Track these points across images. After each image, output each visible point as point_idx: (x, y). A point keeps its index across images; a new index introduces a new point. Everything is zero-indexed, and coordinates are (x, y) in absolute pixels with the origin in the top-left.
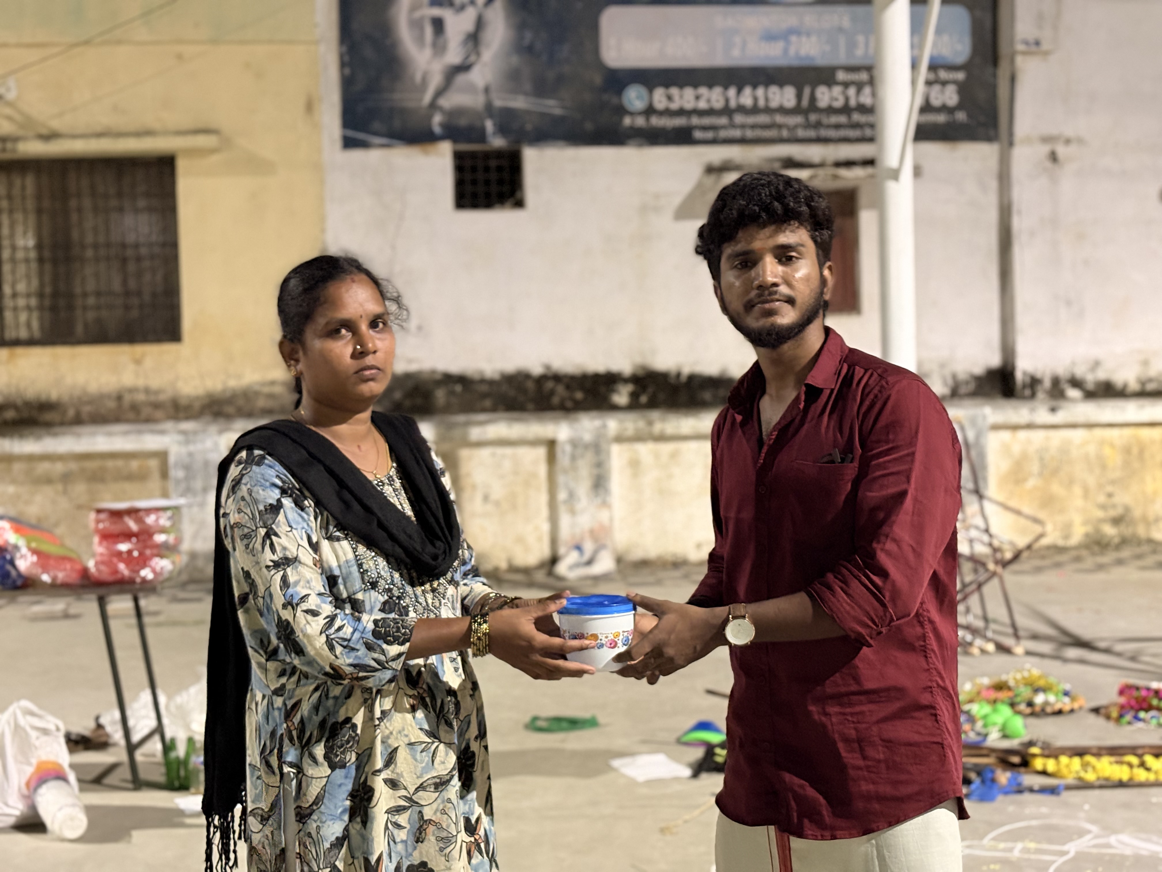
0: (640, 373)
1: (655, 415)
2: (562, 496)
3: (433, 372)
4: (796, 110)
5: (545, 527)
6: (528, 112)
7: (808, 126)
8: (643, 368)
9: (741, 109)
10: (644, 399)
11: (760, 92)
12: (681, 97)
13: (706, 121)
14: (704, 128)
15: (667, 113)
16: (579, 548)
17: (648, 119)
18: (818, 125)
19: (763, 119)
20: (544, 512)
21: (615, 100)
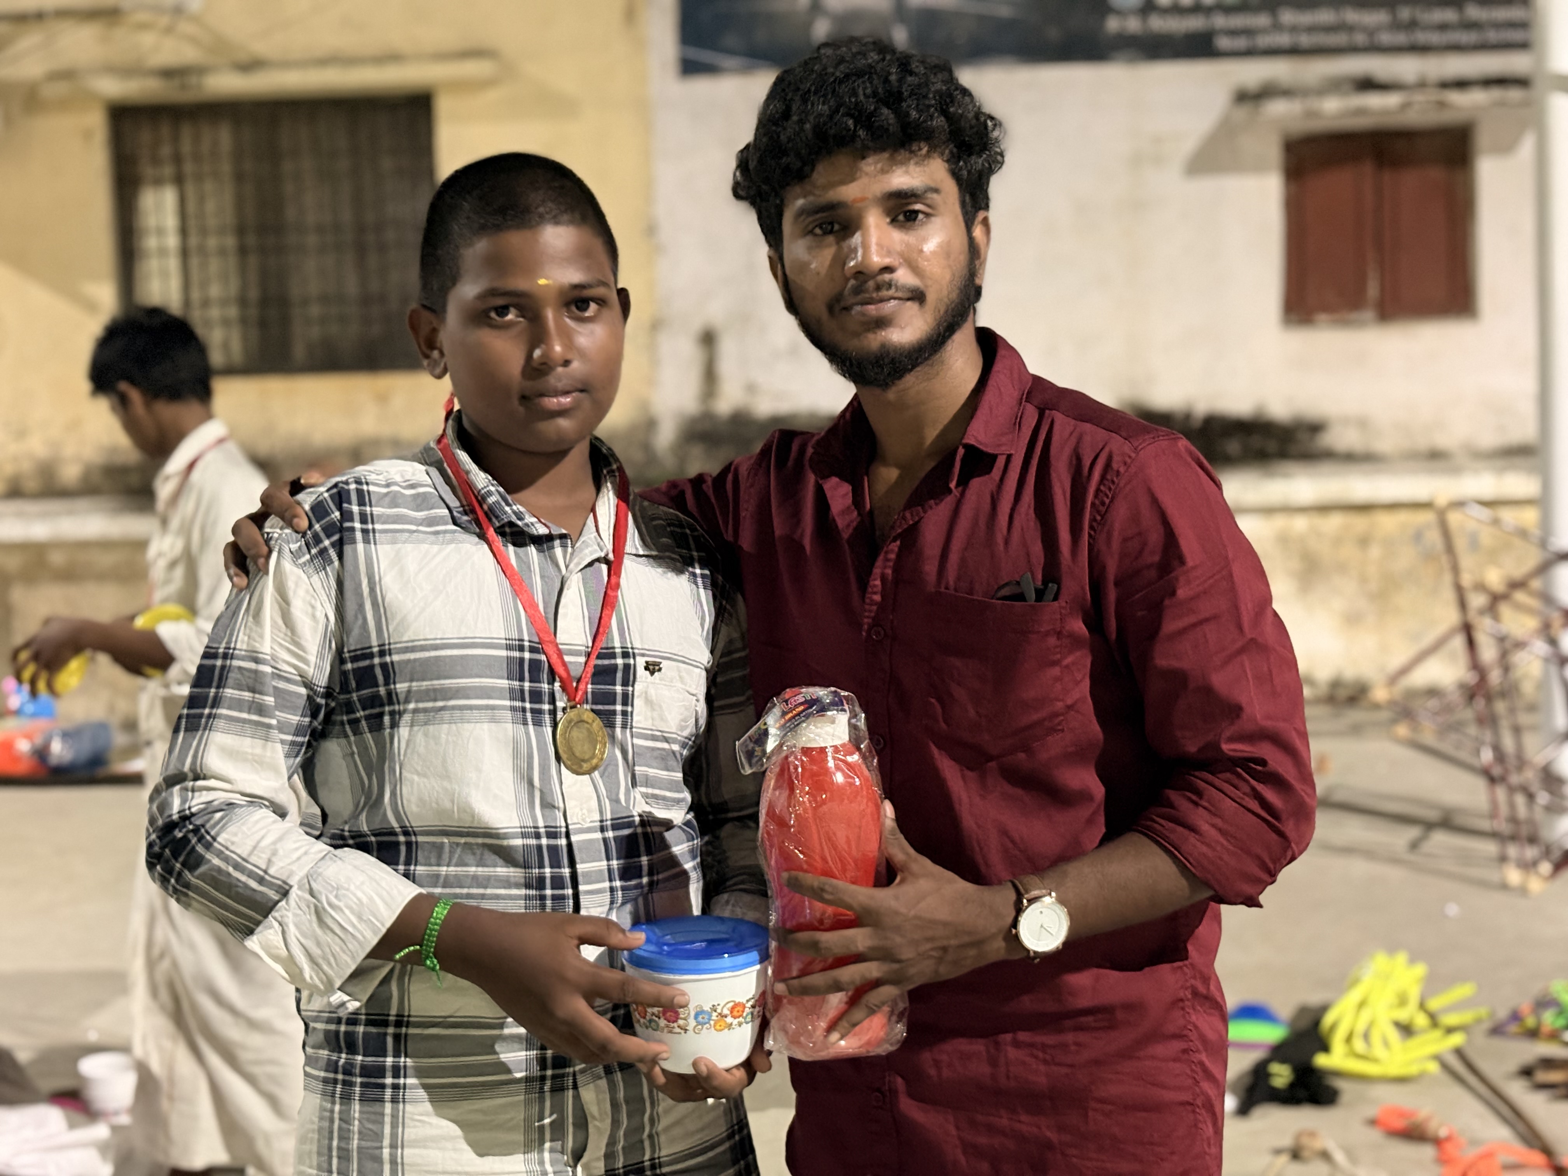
6: (957, 13)
7: (1396, 26)
13: (1237, 21)
14: (1233, 33)
15: (1175, 9)
17: (1144, 21)
18: (1412, 25)
19: (1326, 16)
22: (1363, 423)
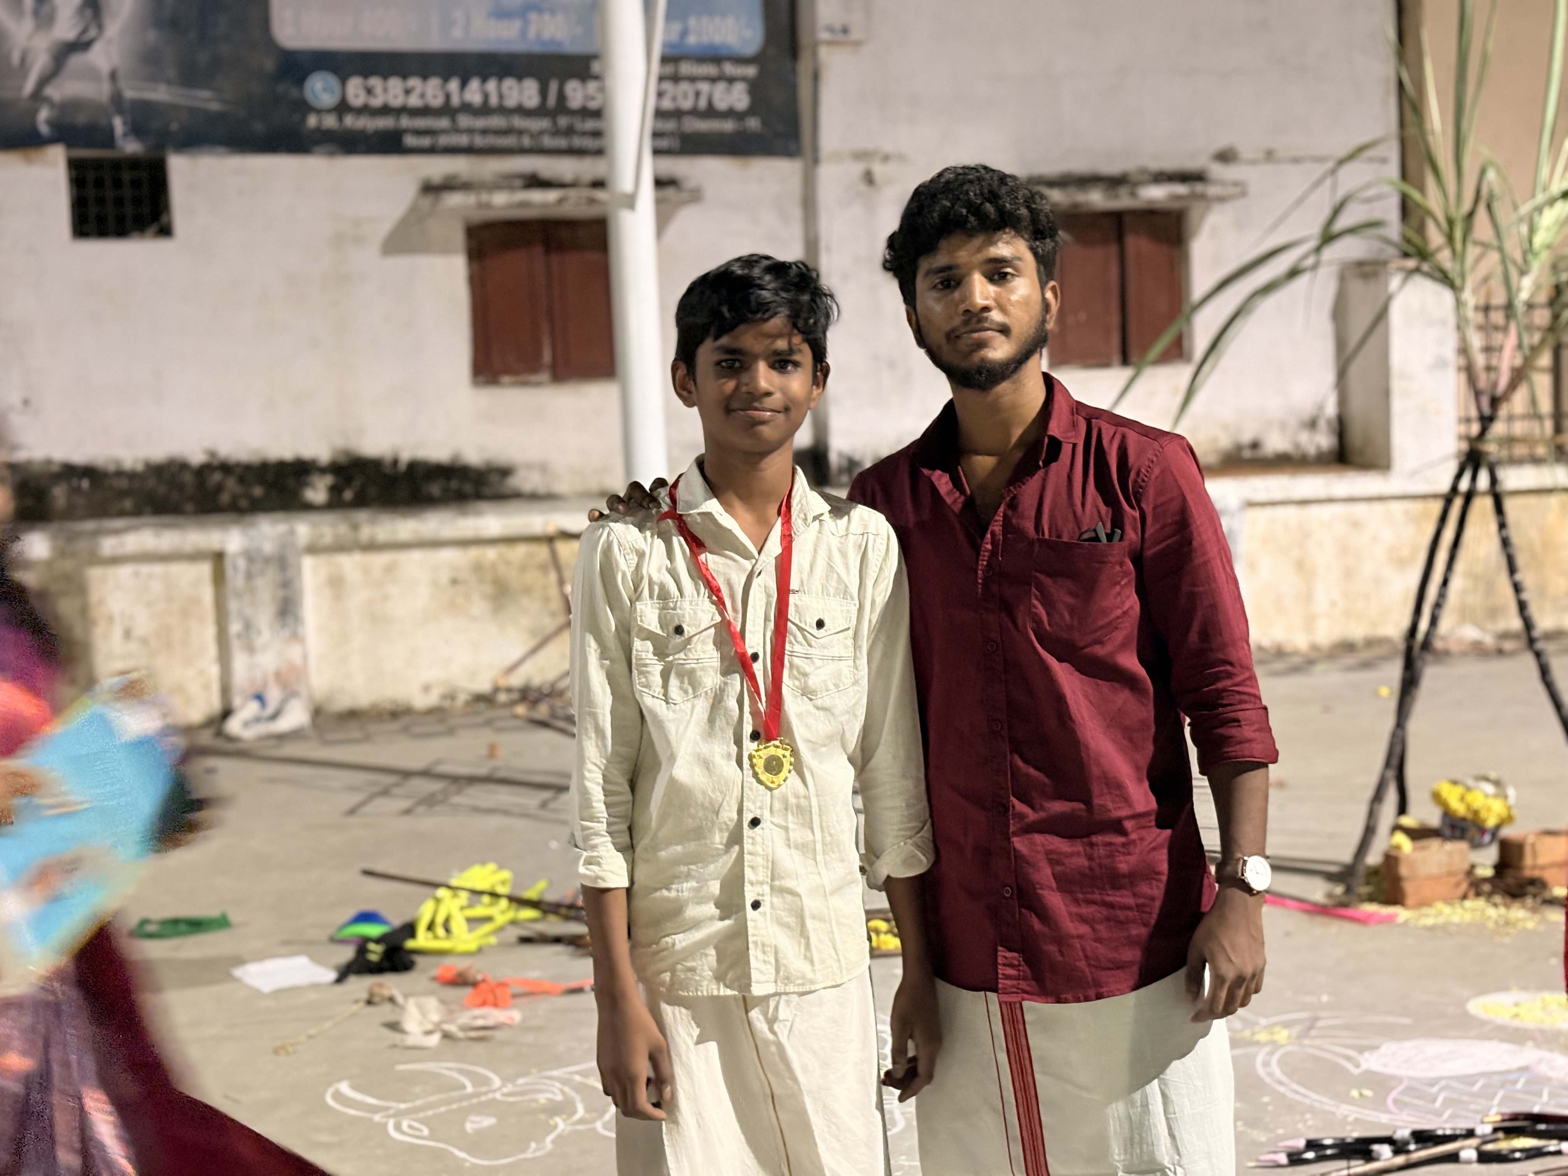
0: (342, 459)
1: (362, 516)
2: (235, 627)
3: (49, 462)
4: (540, 111)
5: (214, 671)
6: (174, 107)
7: (556, 132)
8: (347, 453)
9: (467, 108)
10: (348, 495)
11: (491, 85)
12: (385, 90)
13: (421, 123)
14: (419, 133)
15: (365, 110)
16: (260, 698)
17: (340, 119)
18: (570, 131)
19: (496, 122)
20: (212, 650)
21: (294, 92)
22: (543, 468)
